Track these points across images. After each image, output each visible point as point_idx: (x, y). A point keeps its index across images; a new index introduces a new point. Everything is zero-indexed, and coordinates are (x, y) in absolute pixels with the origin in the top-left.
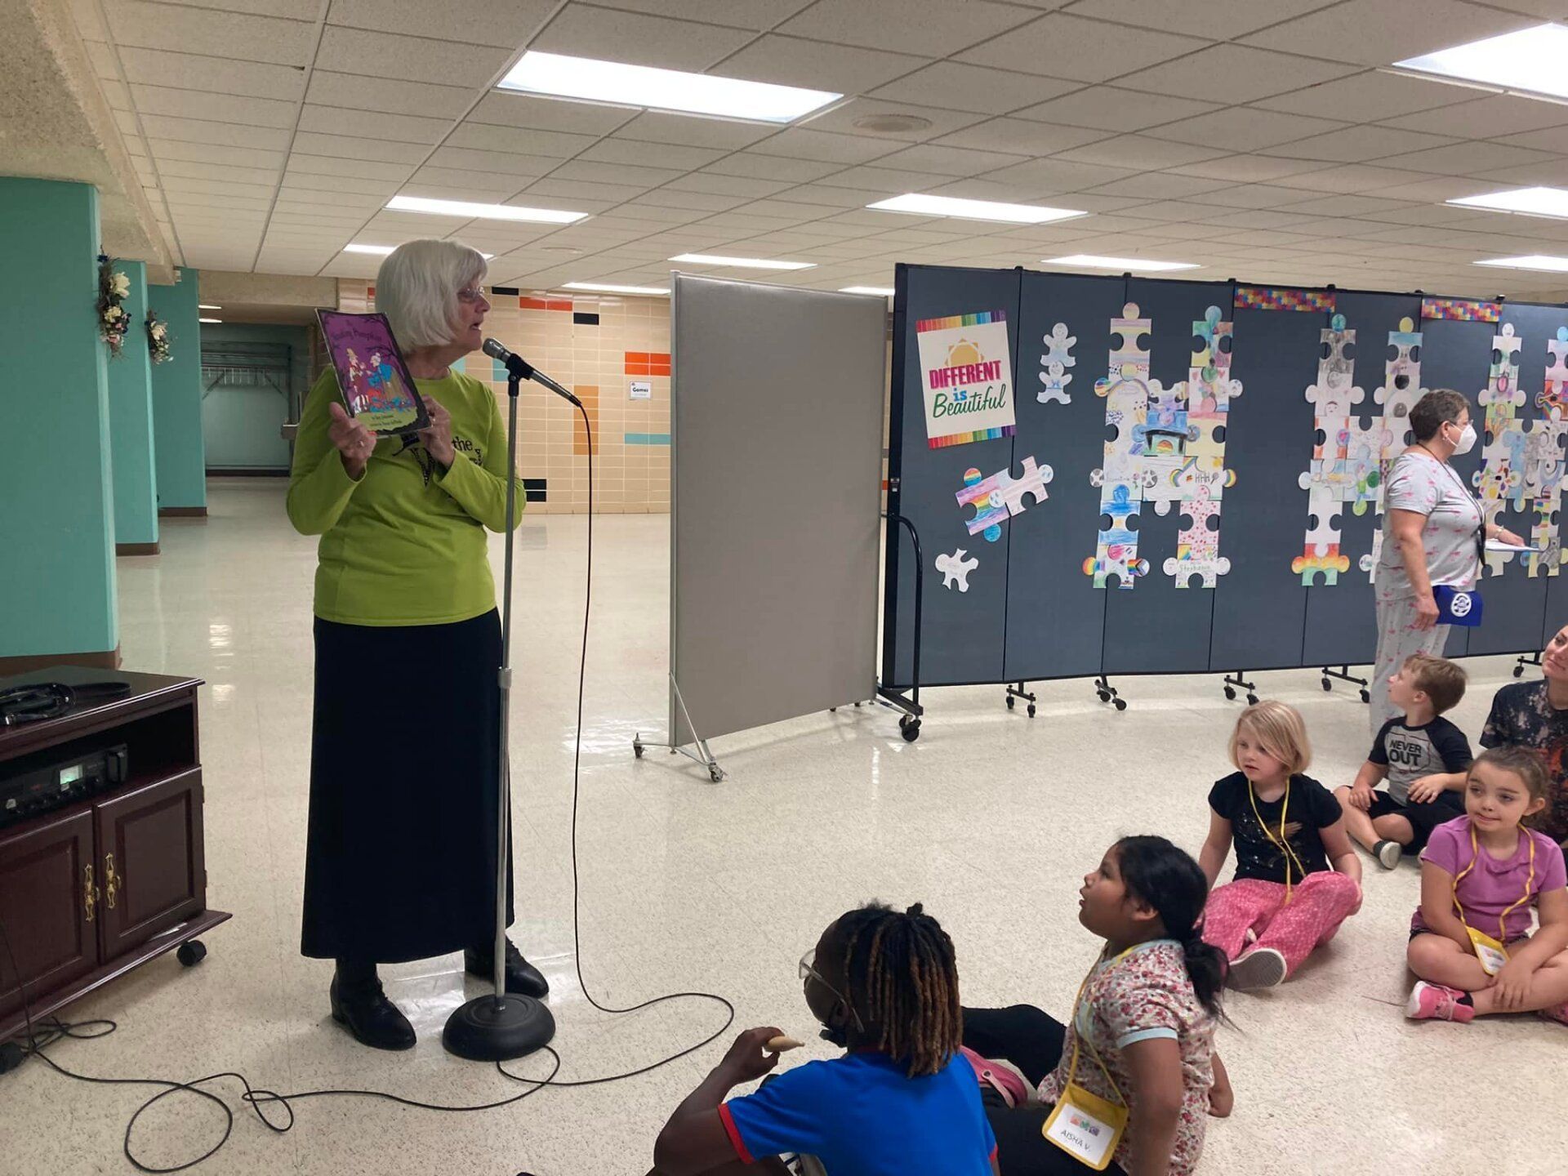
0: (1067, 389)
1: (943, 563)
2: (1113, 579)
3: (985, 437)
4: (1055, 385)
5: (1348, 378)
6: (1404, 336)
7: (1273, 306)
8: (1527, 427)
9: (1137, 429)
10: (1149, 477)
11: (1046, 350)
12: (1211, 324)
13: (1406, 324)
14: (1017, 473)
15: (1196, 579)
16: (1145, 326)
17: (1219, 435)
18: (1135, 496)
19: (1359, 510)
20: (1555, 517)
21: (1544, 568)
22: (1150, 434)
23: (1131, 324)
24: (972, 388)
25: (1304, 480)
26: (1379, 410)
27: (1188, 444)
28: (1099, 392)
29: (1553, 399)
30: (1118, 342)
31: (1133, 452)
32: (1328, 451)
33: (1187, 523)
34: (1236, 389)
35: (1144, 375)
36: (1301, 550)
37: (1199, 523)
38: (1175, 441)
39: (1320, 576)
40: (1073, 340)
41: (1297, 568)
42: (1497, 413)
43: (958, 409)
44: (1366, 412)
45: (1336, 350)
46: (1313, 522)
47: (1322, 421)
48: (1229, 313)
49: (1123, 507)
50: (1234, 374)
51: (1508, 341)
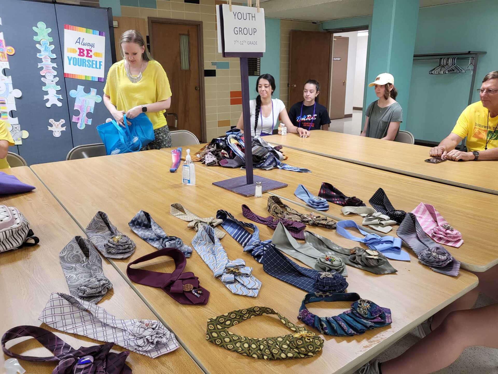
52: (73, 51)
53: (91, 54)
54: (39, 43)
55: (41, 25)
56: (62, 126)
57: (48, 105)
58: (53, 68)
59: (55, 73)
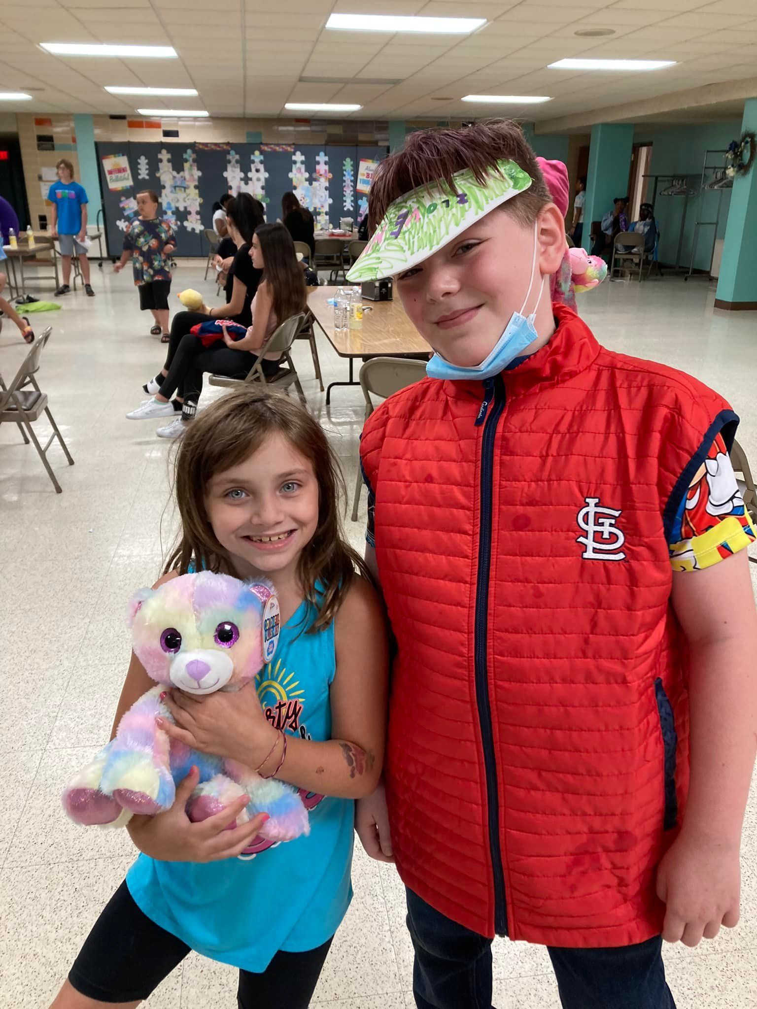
0: (147, 174)
1: (119, 223)
3: (125, 189)
4: (144, 173)
5: (238, 170)
6: (257, 157)
7: (210, 149)
8: (311, 184)
9: (171, 186)
10: (176, 200)
11: (139, 164)
12: (189, 155)
13: (257, 153)
15: (193, 229)
16: (169, 156)
17: (196, 187)
18: (173, 205)
20: (326, 214)
22: (175, 187)
23: (164, 155)
24: (120, 175)
27: (187, 190)
28: (158, 175)
29: (321, 175)
30: (161, 161)
31: (171, 192)
33: (190, 213)
34: (200, 174)
35: (171, 170)
37: (193, 213)
38: (183, 189)
40: (147, 161)
42: (298, 180)
43: (117, 180)
44: (246, 180)
45: (233, 161)
47: (231, 183)
48: (194, 151)
49: (170, 208)
50: (199, 169)
51: (299, 157)
52: (363, 175)
54: (344, 170)
55: (348, 160)
57: (345, 209)
58: (351, 186)
59: (352, 189)
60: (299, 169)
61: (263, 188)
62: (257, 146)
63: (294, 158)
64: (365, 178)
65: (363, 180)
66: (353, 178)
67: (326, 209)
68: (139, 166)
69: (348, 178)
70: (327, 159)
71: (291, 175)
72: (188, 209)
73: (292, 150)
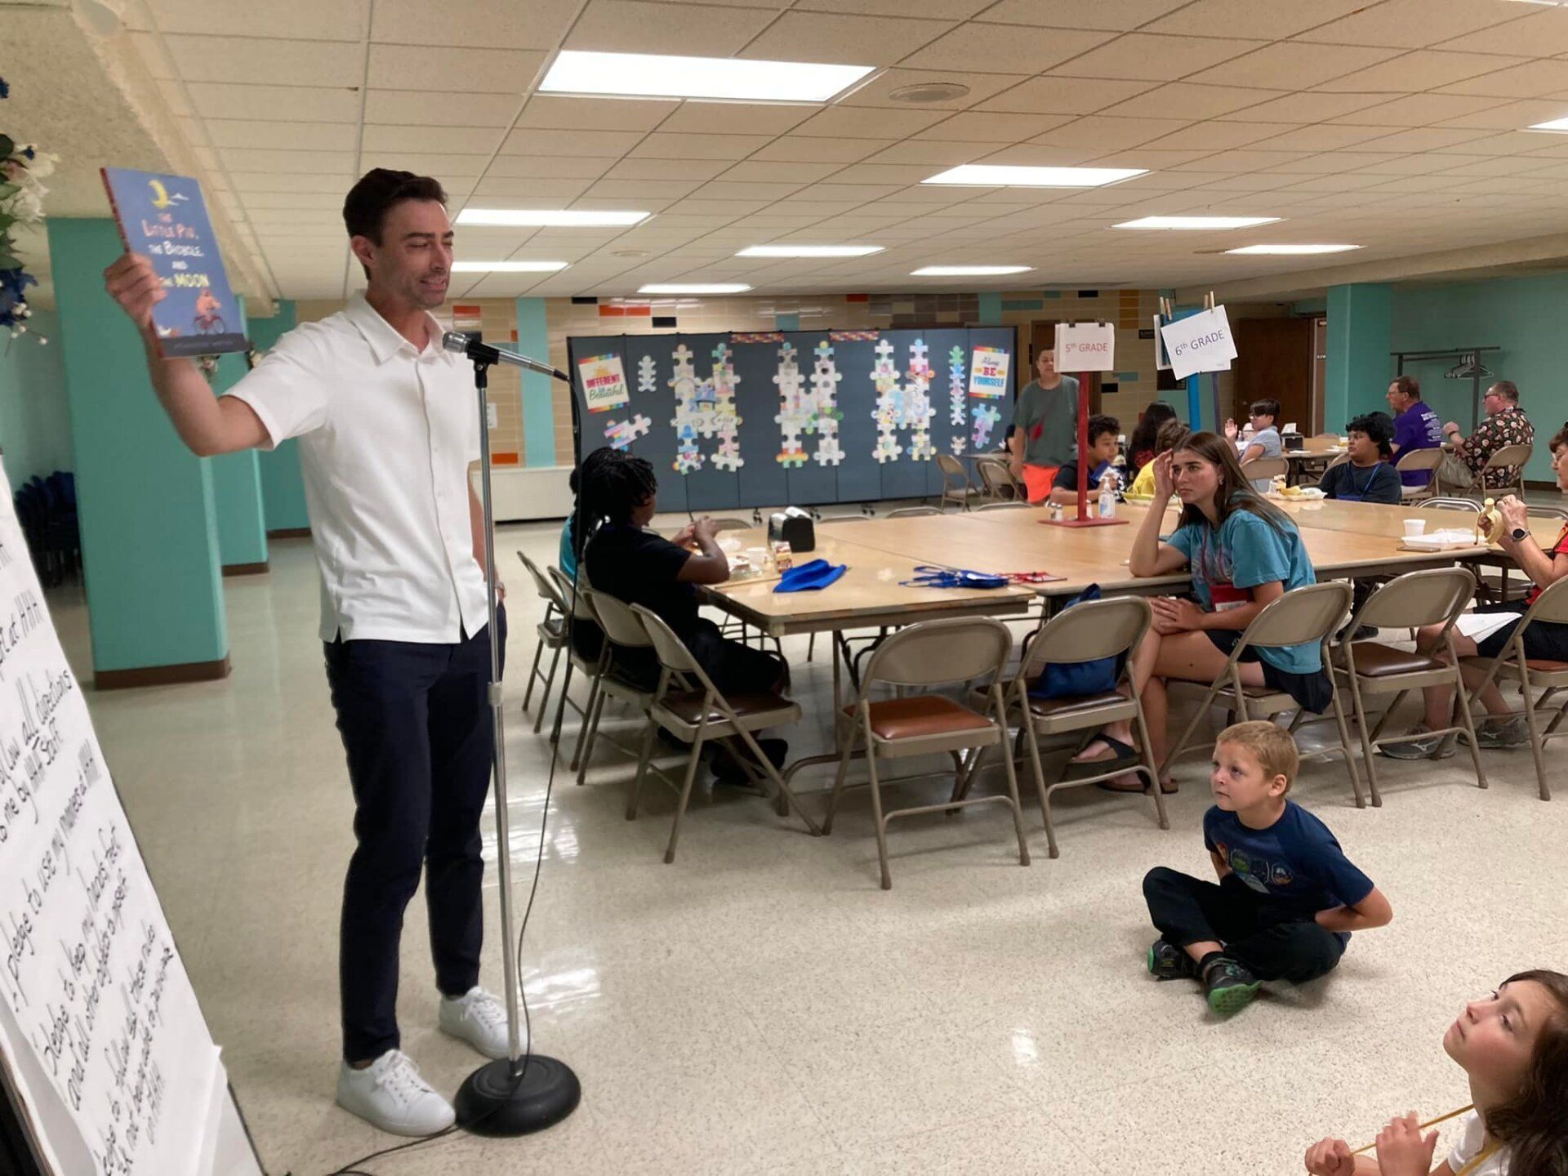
0: (653, 384)
2: (690, 468)
3: (615, 407)
4: (647, 381)
5: (795, 371)
6: (824, 349)
7: (751, 342)
8: (903, 388)
9: (691, 400)
10: (700, 422)
11: (641, 368)
12: (721, 351)
13: (824, 344)
14: (632, 422)
15: (726, 466)
16: (690, 354)
17: (731, 400)
18: (694, 430)
19: (810, 431)
20: (926, 431)
21: (921, 456)
22: (698, 402)
23: (682, 354)
24: (607, 387)
25: (778, 419)
26: (814, 385)
27: (717, 406)
28: (671, 384)
29: (917, 374)
31: (691, 410)
32: (789, 405)
33: (722, 441)
34: (738, 379)
35: (692, 376)
36: (781, 451)
37: (728, 441)
38: (711, 404)
39: (793, 463)
40: (654, 363)
41: (780, 459)
42: (884, 383)
43: (601, 395)
44: (808, 386)
45: (788, 359)
46: (785, 438)
47: (784, 391)
48: (729, 346)
49: (689, 435)
50: (736, 373)
51: (885, 348)
52: (979, 370)
53: (995, 372)
54: (952, 365)
55: (956, 349)
56: (963, 444)
57: (954, 423)
58: (962, 388)
59: (962, 392)
60: (885, 365)
61: (833, 396)
62: (825, 334)
63: (878, 349)
64: (981, 375)
65: (980, 378)
66: (963, 377)
67: (926, 424)
68: (640, 373)
69: (956, 377)
70: (925, 348)
71: (873, 376)
72: (720, 435)
73: (876, 338)
